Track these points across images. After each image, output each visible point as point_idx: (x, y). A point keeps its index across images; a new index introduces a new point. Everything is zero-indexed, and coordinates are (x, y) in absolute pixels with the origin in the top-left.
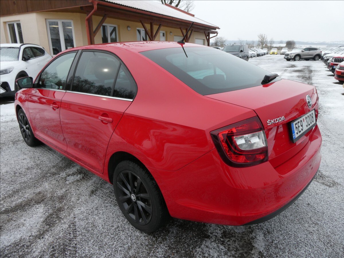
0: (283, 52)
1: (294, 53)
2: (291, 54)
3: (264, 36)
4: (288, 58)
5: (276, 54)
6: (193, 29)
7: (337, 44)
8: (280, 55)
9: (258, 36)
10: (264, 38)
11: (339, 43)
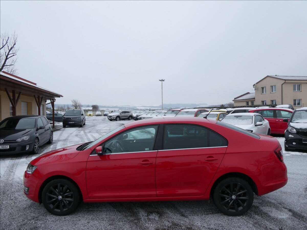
0: (97, 114)
1: (115, 115)
2: (113, 116)
3: (77, 101)
4: (111, 119)
5: (92, 115)
6: (43, 96)
7: (125, 107)
8: (95, 116)
9: (72, 101)
10: (77, 103)
11: (126, 107)
